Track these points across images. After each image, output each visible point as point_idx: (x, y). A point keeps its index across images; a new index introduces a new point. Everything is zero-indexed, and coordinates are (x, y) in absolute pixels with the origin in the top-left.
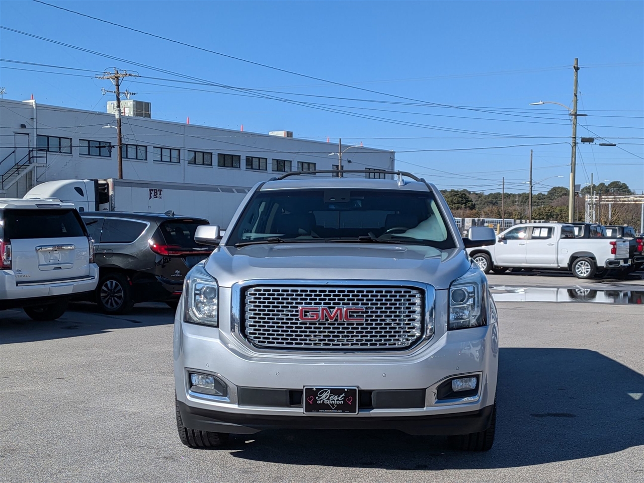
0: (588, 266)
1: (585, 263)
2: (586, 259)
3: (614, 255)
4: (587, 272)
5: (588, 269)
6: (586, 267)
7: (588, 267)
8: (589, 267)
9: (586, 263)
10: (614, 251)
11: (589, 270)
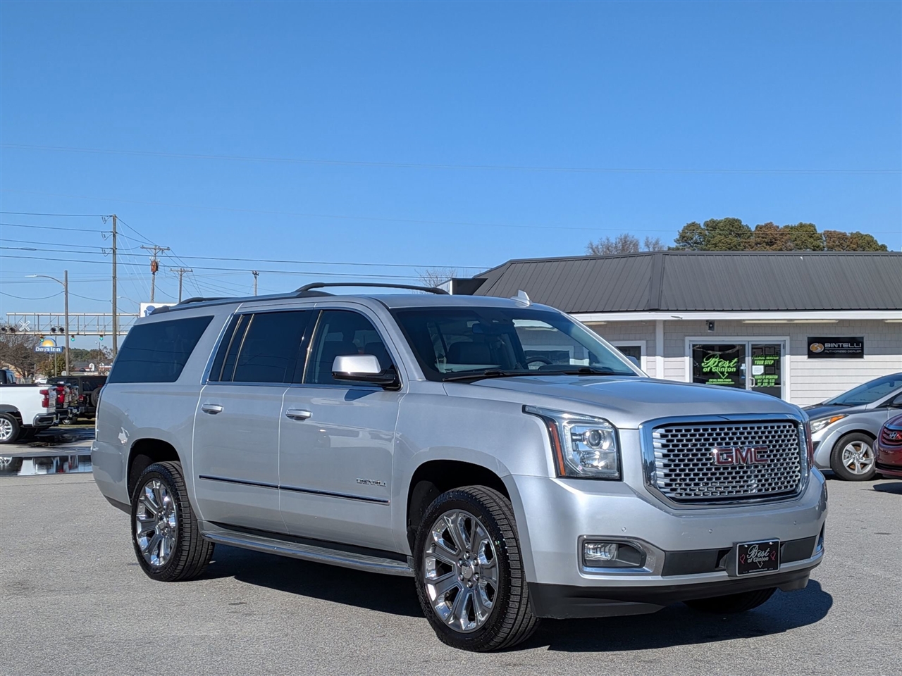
0: (8, 425)
1: (4, 422)
2: (5, 416)
3: (46, 408)
4: (7, 433)
5: (9, 429)
6: (6, 427)
7: (8, 427)
8: (11, 426)
9: (6, 421)
10: (46, 404)
11: (11, 431)
